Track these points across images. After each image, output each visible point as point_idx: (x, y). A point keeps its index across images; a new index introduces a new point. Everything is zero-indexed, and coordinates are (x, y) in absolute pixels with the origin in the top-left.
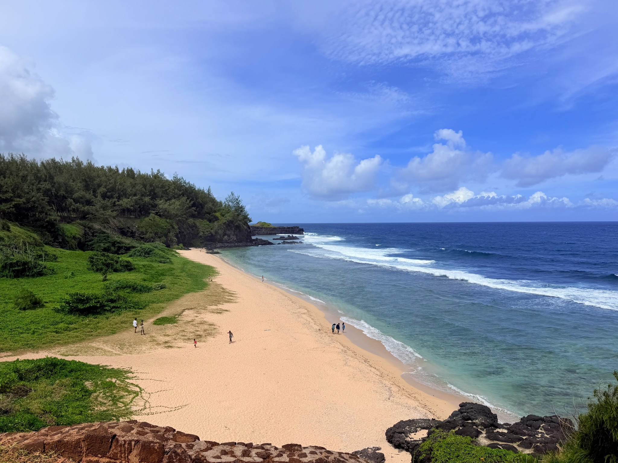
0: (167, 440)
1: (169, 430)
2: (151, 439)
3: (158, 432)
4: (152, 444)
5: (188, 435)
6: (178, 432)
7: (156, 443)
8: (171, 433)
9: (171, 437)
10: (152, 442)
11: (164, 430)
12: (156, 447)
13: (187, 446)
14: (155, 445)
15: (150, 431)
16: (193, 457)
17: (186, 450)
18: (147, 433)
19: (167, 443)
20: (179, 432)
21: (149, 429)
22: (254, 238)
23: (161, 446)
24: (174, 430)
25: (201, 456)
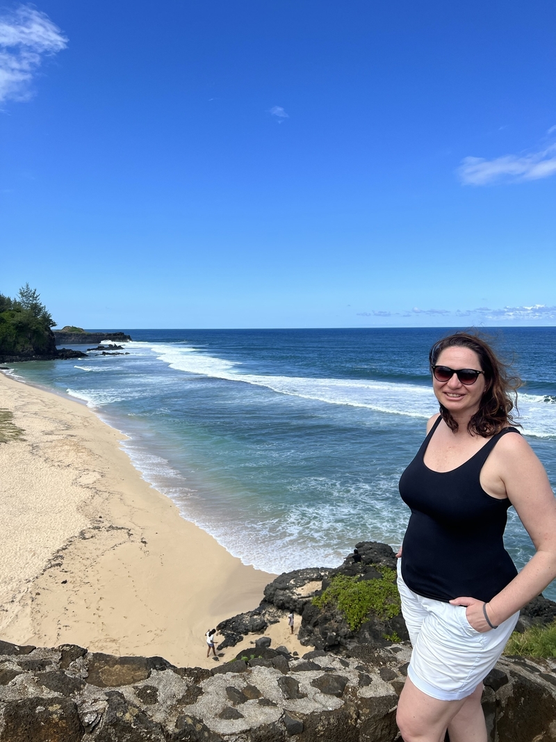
0: (76, 686)
1: (71, 653)
2: (32, 691)
3: (43, 664)
4: (40, 709)
5: (124, 661)
6: (97, 656)
7: (52, 701)
8: (79, 661)
9: (84, 673)
10: (38, 701)
11: (57, 657)
12: (55, 716)
13: (138, 695)
14: (50, 709)
15: (20, 664)
16: (171, 728)
17: (144, 707)
18: (14, 674)
19: (81, 695)
20: (99, 657)
21: (15, 659)
22: (59, 348)
23: (71, 709)
24: (84, 653)
25: (190, 721)
